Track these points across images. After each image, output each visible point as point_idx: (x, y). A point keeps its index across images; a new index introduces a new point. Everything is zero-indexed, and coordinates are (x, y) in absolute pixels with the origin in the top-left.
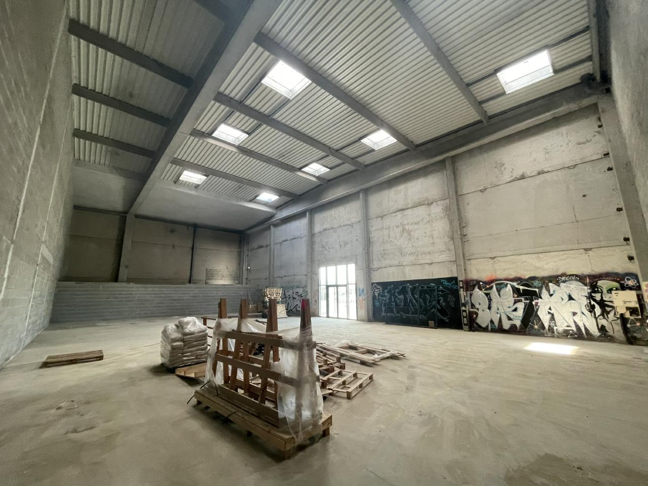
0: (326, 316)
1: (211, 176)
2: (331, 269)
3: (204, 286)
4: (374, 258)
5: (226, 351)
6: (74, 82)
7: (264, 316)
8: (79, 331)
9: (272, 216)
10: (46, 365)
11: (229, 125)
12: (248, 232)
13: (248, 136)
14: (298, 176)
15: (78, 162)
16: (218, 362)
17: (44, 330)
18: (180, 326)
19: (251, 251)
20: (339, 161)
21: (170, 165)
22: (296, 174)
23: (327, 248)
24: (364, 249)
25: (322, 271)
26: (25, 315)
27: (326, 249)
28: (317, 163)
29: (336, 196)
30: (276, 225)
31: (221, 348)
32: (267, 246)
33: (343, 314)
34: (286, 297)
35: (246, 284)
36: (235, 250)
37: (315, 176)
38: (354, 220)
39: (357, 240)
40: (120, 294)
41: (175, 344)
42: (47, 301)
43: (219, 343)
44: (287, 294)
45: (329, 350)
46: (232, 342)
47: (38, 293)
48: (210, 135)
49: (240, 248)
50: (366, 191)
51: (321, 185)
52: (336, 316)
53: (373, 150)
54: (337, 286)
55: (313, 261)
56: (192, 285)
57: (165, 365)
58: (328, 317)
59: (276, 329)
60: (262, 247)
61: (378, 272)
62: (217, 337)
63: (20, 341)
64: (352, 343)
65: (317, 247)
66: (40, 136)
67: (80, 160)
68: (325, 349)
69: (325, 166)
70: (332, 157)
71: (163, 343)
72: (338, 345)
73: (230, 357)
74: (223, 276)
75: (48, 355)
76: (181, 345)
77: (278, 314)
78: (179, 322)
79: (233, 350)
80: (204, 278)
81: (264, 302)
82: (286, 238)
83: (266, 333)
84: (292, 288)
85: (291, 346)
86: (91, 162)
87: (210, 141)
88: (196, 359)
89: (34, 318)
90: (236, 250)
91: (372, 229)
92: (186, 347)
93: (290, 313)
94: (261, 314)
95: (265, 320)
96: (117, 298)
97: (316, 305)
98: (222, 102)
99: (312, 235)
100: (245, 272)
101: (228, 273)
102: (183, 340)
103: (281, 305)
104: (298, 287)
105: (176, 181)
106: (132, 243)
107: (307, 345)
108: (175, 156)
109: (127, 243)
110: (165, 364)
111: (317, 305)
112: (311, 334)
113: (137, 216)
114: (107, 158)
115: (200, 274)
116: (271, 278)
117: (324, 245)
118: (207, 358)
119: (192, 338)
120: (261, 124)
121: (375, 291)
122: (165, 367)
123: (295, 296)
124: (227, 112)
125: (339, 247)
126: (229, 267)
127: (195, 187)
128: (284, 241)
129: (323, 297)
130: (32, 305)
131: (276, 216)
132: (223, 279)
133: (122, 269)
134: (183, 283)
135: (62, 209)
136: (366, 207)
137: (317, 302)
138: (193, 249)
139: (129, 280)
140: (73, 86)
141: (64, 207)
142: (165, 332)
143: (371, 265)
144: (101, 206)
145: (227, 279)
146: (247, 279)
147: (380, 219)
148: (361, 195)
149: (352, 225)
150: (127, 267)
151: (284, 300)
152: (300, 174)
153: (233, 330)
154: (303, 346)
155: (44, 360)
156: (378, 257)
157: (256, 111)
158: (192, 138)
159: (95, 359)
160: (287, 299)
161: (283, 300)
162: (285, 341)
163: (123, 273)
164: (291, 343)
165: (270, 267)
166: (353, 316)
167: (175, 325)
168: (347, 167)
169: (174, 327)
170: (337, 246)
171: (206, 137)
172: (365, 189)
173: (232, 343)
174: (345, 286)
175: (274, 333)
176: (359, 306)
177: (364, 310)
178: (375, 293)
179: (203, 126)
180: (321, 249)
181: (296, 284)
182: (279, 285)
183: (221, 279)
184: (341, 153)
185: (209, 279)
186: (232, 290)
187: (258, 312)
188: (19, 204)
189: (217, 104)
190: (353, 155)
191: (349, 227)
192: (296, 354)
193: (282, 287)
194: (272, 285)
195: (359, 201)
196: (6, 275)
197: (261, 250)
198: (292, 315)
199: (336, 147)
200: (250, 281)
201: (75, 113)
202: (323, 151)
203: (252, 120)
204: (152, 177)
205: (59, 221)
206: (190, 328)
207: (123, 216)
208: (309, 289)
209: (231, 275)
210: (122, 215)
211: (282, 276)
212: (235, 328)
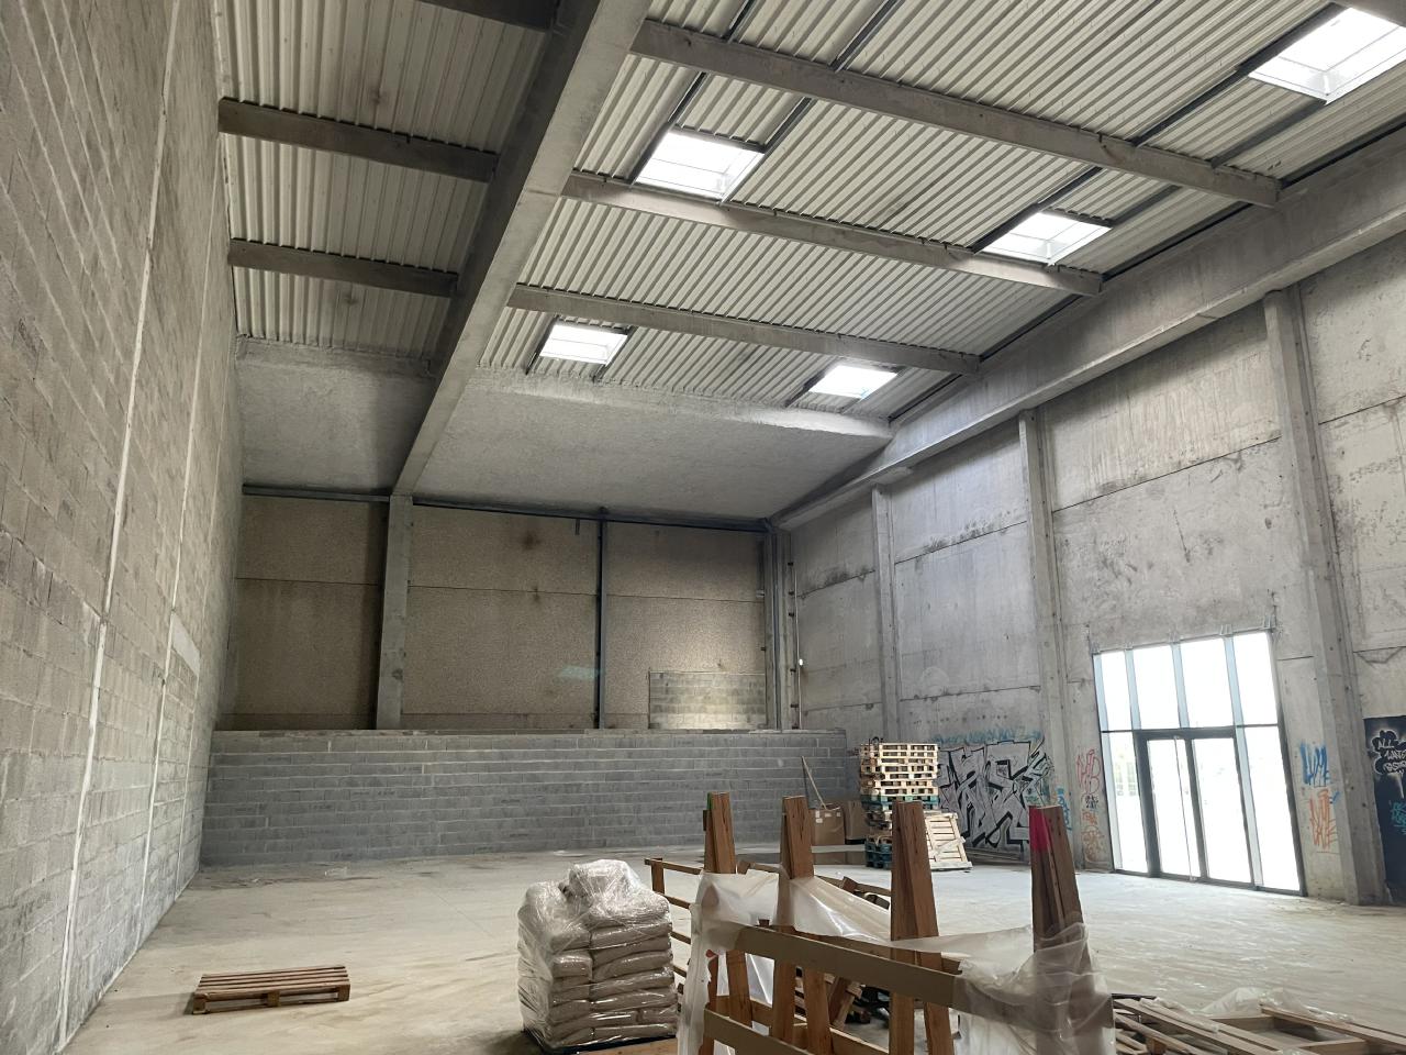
0: (1144, 867)
1: (641, 330)
2: (1153, 660)
3: (646, 736)
4: (1367, 604)
5: (740, 1003)
6: (224, 90)
7: (874, 861)
8: (281, 896)
9: (877, 452)
10: (199, 1004)
11: (691, 130)
12: (792, 522)
13: (761, 156)
14: (972, 279)
15: (246, 342)
16: (717, 1043)
17: (187, 887)
18: (576, 894)
19: (803, 596)
20: (1153, 185)
21: (507, 310)
22: (959, 272)
23: (1122, 565)
24: (1307, 563)
25: (1111, 667)
26: (140, 841)
27: (1117, 574)
28: (1050, 211)
29: (1147, 337)
30: (893, 488)
31: (723, 990)
32: (865, 572)
33: (1228, 861)
34: (957, 783)
35: (796, 727)
36: (743, 592)
37: (1041, 267)
38: (1242, 436)
39: (1268, 523)
40: (384, 771)
41: (563, 960)
42: (191, 795)
43: (714, 967)
44: (962, 770)
45: (1175, 1031)
46: (761, 966)
47: (169, 769)
48: (627, 180)
49: (762, 585)
50: (1297, 299)
51: (1072, 299)
52: (1197, 873)
53: (1318, 104)
54: (1188, 735)
55: (1065, 627)
56: (604, 735)
57: (537, 1036)
58: (1156, 872)
59: (932, 931)
60: (844, 577)
61: (1392, 665)
62: (709, 947)
63: (133, 922)
64: (1285, 1005)
65: (1077, 565)
66: (152, 288)
67: (251, 336)
68: (1151, 1022)
69: (1084, 218)
70: (1115, 173)
71: (523, 953)
72: (1219, 1008)
73: (761, 1029)
74: (707, 698)
75: (201, 973)
76: (584, 965)
77: (931, 854)
78: (573, 877)
79: (769, 1001)
80: (642, 705)
81: (870, 803)
82: (938, 537)
83: (890, 944)
84: (983, 742)
85: (998, 1007)
86: (281, 339)
87: (631, 201)
88: (639, 1020)
89: (161, 852)
90: (749, 596)
91: (1343, 468)
92: (600, 974)
93: (982, 849)
94: (861, 848)
95: (882, 879)
96: (376, 783)
97: (1092, 819)
98: (659, 53)
99: (1049, 517)
100: (786, 679)
101: (723, 686)
102: (587, 948)
103: (941, 816)
104: (1004, 739)
105: (532, 360)
106: (408, 591)
107: (1073, 1012)
108: (522, 279)
109: (395, 593)
110: (535, 1030)
111: (1099, 816)
112: (1086, 959)
113: (419, 500)
114: (323, 314)
115: (628, 696)
116: (892, 701)
117: (1110, 555)
118: (674, 1022)
119: (616, 939)
120: (807, 101)
121: (1384, 760)
122: (534, 1041)
123: (995, 779)
124: (683, 82)
125: (1179, 556)
126: (726, 660)
127: (594, 379)
128: (932, 550)
129: (1125, 784)
130: (155, 808)
131: (888, 452)
132: (711, 707)
133: (385, 682)
134: (573, 728)
135: (214, 500)
136: (1302, 368)
137: (1099, 803)
138: (599, 599)
139: (409, 722)
140: (220, 107)
141: (221, 490)
142: (527, 912)
143: (1354, 634)
144: (314, 475)
145: (723, 707)
146: (795, 706)
147: (1381, 415)
148: (1272, 317)
149: (1236, 459)
150: (398, 674)
151: (953, 793)
152: (975, 267)
153: (764, 922)
154: (1053, 1010)
155: (192, 987)
156: (1386, 597)
157: (785, 54)
158: (571, 203)
159: (328, 996)
160: (965, 787)
161: (948, 792)
162: (973, 985)
163: (391, 697)
164: (999, 993)
165: (881, 656)
166: (1282, 870)
167: (560, 887)
168: (1194, 204)
169: (558, 894)
170: (1173, 556)
171: (616, 191)
172: (1289, 288)
173: (762, 972)
174: (1228, 732)
175: (925, 945)
176: (1308, 831)
177: (1335, 847)
178: (1389, 767)
179: (606, 154)
180: (1096, 574)
181: (993, 725)
182: (923, 730)
183: (703, 710)
184: (1157, 147)
185: (659, 709)
186: (745, 753)
187: (848, 842)
188: (113, 501)
189: (647, 63)
190: (1214, 148)
191: (1221, 465)
192: (1023, 1042)
193: (936, 740)
194: (893, 730)
195: (1266, 346)
196: (93, 722)
197: (842, 590)
198: (990, 857)
199: (1131, 128)
200: (806, 714)
201: (231, 189)
202: (1072, 155)
203: (772, 93)
204: (455, 360)
205: (210, 539)
206: (609, 903)
207: (379, 501)
208: (1055, 749)
209: (736, 692)
210: (377, 499)
211: (935, 692)
212: (770, 911)
